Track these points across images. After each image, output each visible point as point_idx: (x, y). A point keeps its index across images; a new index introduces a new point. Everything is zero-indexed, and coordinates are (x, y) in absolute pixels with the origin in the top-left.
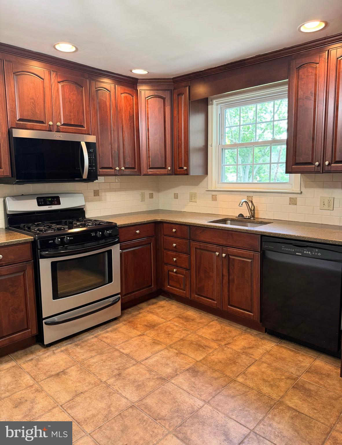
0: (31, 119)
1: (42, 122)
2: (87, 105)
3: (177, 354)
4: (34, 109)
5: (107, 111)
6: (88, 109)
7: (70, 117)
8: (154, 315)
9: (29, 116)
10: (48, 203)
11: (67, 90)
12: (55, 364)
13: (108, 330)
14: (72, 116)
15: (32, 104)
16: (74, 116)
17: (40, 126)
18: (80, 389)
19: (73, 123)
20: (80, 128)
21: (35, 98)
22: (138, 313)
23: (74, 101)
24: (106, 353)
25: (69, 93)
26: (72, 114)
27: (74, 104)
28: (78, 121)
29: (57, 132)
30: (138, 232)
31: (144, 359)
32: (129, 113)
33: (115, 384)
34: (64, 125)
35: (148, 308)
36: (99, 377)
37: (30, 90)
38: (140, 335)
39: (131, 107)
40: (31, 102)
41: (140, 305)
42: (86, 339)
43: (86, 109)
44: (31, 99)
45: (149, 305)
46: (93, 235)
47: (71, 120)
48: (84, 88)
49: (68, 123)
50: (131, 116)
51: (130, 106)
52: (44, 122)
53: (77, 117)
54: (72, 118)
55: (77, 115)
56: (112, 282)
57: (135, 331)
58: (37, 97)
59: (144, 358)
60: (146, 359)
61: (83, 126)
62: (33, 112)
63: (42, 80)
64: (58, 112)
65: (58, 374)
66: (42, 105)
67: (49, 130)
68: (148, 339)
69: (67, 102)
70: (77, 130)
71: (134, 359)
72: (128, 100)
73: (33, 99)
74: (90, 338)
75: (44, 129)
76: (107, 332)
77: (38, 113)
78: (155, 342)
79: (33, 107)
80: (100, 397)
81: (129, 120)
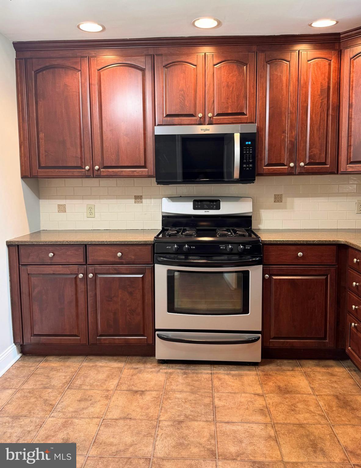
0: (179, 114)
1: (192, 115)
2: (251, 86)
3: (270, 437)
4: (183, 102)
5: (282, 89)
6: (252, 91)
7: (227, 105)
8: (307, 380)
9: (177, 110)
10: (206, 206)
11: (224, 73)
12: (147, 381)
13: (233, 372)
14: (229, 104)
15: (181, 96)
16: (232, 102)
17: (189, 119)
18: (134, 415)
19: (230, 112)
20: (240, 117)
21: (184, 89)
22: (291, 369)
23: (233, 84)
24: (198, 394)
25: (227, 75)
26: (230, 101)
27: (233, 88)
28: (237, 108)
29: (209, 124)
30: (300, 254)
31: (225, 422)
32: (321, 86)
33: (164, 428)
34: (218, 115)
35: (311, 368)
36: (161, 414)
37: (180, 81)
38: (258, 395)
39: (325, 76)
40: (180, 94)
41: (303, 362)
42: (200, 371)
43: (250, 91)
44: (180, 91)
45: (318, 365)
46: (221, 248)
47: (227, 108)
48: (249, 65)
49: (224, 113)
50: (324, 89)
51: (323, 76)
52: (194, 115)
53: (236, 104)
54: (229, 105)
55: (236, 101)
56: (249, 313)
57: (260, 387)
58: (188, 87)
59: (226, 420)
60: (228, 423)
61: (243, 114)
62: (182, 105)
63: (195, 67)
64: (211, 101)
65: (136, 392)
66: (192, 96)
67: (199, 123)
68: (260, 402)
69: (223, 87)
70: (235, 119)
71: (216, 415)
72: (320, 68)
73: (183, 90)
74: (205, 372)
75: (194, 123)
76: (228, 374)
77: (188, 105)
78: (264, 411)
79: (182, 99)
80: (137, 432)
81: (319, 95)
